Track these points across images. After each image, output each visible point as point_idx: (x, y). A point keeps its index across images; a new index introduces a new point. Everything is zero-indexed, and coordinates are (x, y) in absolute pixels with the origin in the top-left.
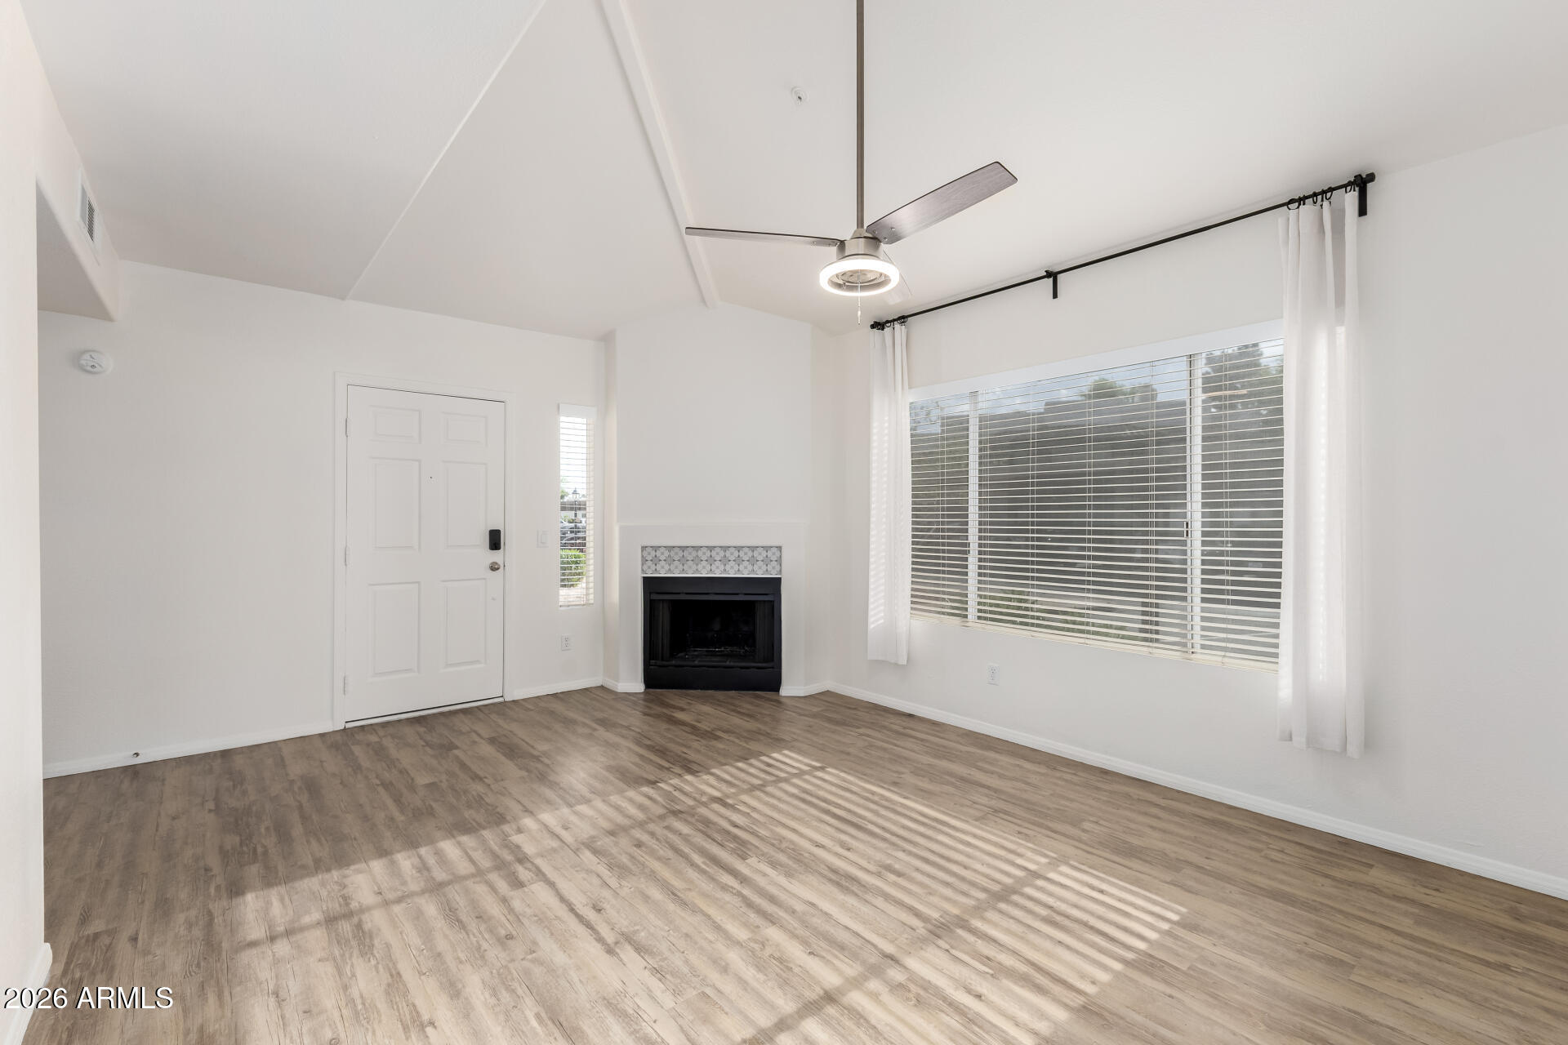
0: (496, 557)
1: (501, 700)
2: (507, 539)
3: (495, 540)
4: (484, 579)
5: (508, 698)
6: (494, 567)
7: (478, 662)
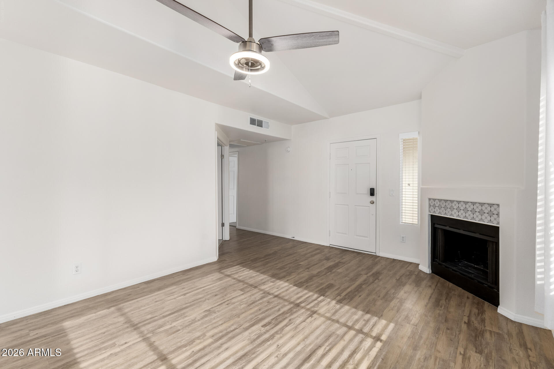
0: (373, 198)
1: (375, 254)
2: (377, 192)
3: (372, 192)
4: (369, 206)
5: (378, 255)
6: (372, 203)
7: (367, 237)
